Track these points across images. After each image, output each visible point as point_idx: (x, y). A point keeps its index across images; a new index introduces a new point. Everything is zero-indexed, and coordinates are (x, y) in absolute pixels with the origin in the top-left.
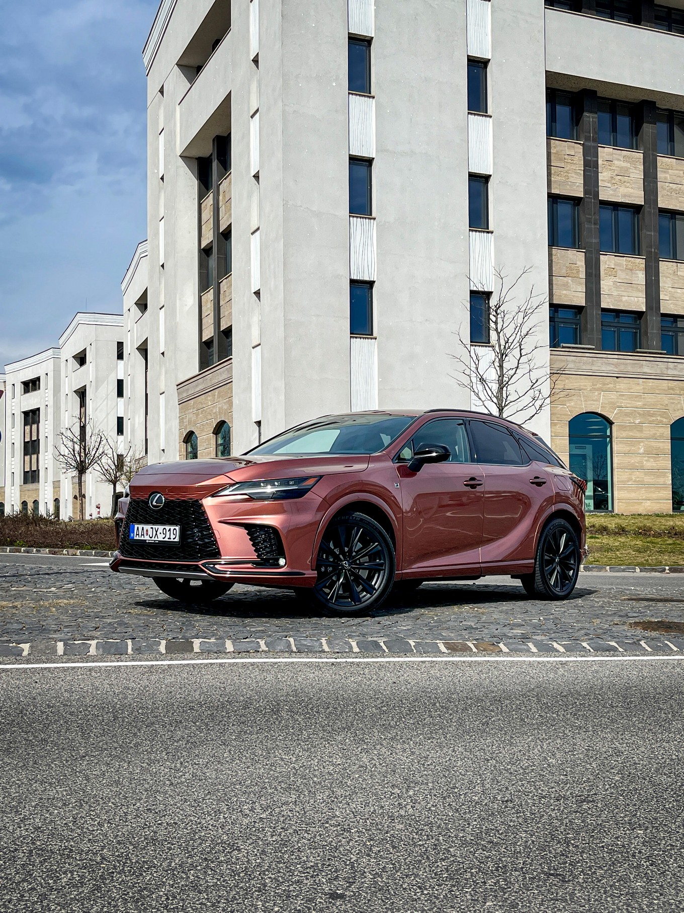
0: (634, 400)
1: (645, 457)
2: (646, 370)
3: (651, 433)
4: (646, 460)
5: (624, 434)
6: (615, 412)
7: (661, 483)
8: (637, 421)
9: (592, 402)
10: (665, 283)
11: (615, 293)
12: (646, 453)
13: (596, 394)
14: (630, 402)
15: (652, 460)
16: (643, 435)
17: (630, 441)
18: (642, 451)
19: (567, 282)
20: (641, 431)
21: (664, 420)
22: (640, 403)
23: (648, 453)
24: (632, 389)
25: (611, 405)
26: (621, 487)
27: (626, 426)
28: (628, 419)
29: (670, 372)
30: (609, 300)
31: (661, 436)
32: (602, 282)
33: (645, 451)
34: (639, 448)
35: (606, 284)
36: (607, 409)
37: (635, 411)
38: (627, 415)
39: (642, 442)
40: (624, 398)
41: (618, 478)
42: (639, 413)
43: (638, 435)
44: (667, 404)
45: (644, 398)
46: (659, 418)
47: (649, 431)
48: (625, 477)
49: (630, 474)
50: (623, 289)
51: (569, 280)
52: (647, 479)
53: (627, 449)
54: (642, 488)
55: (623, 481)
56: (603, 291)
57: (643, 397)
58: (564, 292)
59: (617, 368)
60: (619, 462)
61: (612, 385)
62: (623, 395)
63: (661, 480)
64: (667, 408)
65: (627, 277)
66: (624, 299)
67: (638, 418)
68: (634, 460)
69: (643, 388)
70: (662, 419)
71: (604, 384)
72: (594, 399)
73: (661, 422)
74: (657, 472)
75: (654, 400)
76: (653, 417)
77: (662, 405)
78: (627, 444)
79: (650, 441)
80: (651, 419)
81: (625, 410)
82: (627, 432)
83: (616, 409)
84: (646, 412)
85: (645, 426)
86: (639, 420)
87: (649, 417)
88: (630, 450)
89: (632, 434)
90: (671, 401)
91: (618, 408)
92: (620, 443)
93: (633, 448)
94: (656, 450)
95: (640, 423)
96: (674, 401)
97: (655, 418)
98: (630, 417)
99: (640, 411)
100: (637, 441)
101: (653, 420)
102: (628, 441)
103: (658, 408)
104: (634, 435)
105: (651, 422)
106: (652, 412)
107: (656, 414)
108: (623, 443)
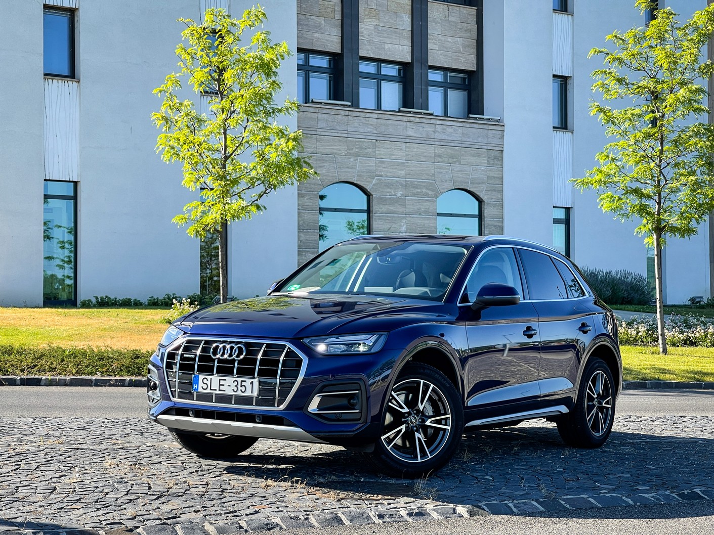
0: (396, 169)
2: (410, 133)
3: (415, 208)
5: (384, 208)
6: (374, 182)
8: (399, 194)
9: (347, 170)
10: (434, 30)
11: (377, 40)
12: (409, 231)
13: (352, 160)
14: (391, 170)
16: (406, 211)
17: (390, 217)
18: (403, 229)
19: (320, 23)
20: (404, 205)
21: (430, 193)
22: (402, 172)
24: (394, 155)
25: (369, 174)
27: (386, 199)
28: (389, 190)
29: (437, 136)
30: (369, 47)
31: (426, 212)
32: (361, 25)
33: (407, 229)
35: (366, 27)
36: (365, 178)
37: (396, 181)
38: (388, 185)
39: (404, 218)
40: (384, 166)
42: (402, 185)
43: (400, 209)
44: (434, 174)
45: (407, 166)
47: (413, 205)
50: (385, 35)
51: (322, 21)
53: (386, 226)
56: (363, 36)
57: (407, 164)
58: (316, 35)
59: (376, 130)
61: (370, 150)
62: (383, 162)
64: (433, 178)
65: (391, 20)
66: (387, 46)
67: (400, 189)
69: (406, 155)
70: (427, 191)
71: (361, 148)
72: (350, 165)
73: (426, 195)
75: (418, 169)
76: (417, 189)
77: (428, 175)
78: (387, 221)
79: (413, 217)
80: (415, 191)
81: (385, 179)
82: (387, 206)
83: (374, 178)
84: (409, 182)
85: (408, 200)
86: (401, 193)
87: (413, 189)
88: (390, 228)
89: (392, 208)
90: (438, 170)
91: (376, 178)
92: (379, 219)
93: (393, 226)
94: (420, 228)
95: (402, 195)
96: (442, 170)
97: (419, 190)
98: (391, 189)
99: (403, 182)
100: (398, 217)
101: (418, 192)
102: (388, 216)
103: (423, 178)
104: (394, 210)
105: (414, 195)
106: (416, 183)
107: (421, 185)
108: (381, 219)
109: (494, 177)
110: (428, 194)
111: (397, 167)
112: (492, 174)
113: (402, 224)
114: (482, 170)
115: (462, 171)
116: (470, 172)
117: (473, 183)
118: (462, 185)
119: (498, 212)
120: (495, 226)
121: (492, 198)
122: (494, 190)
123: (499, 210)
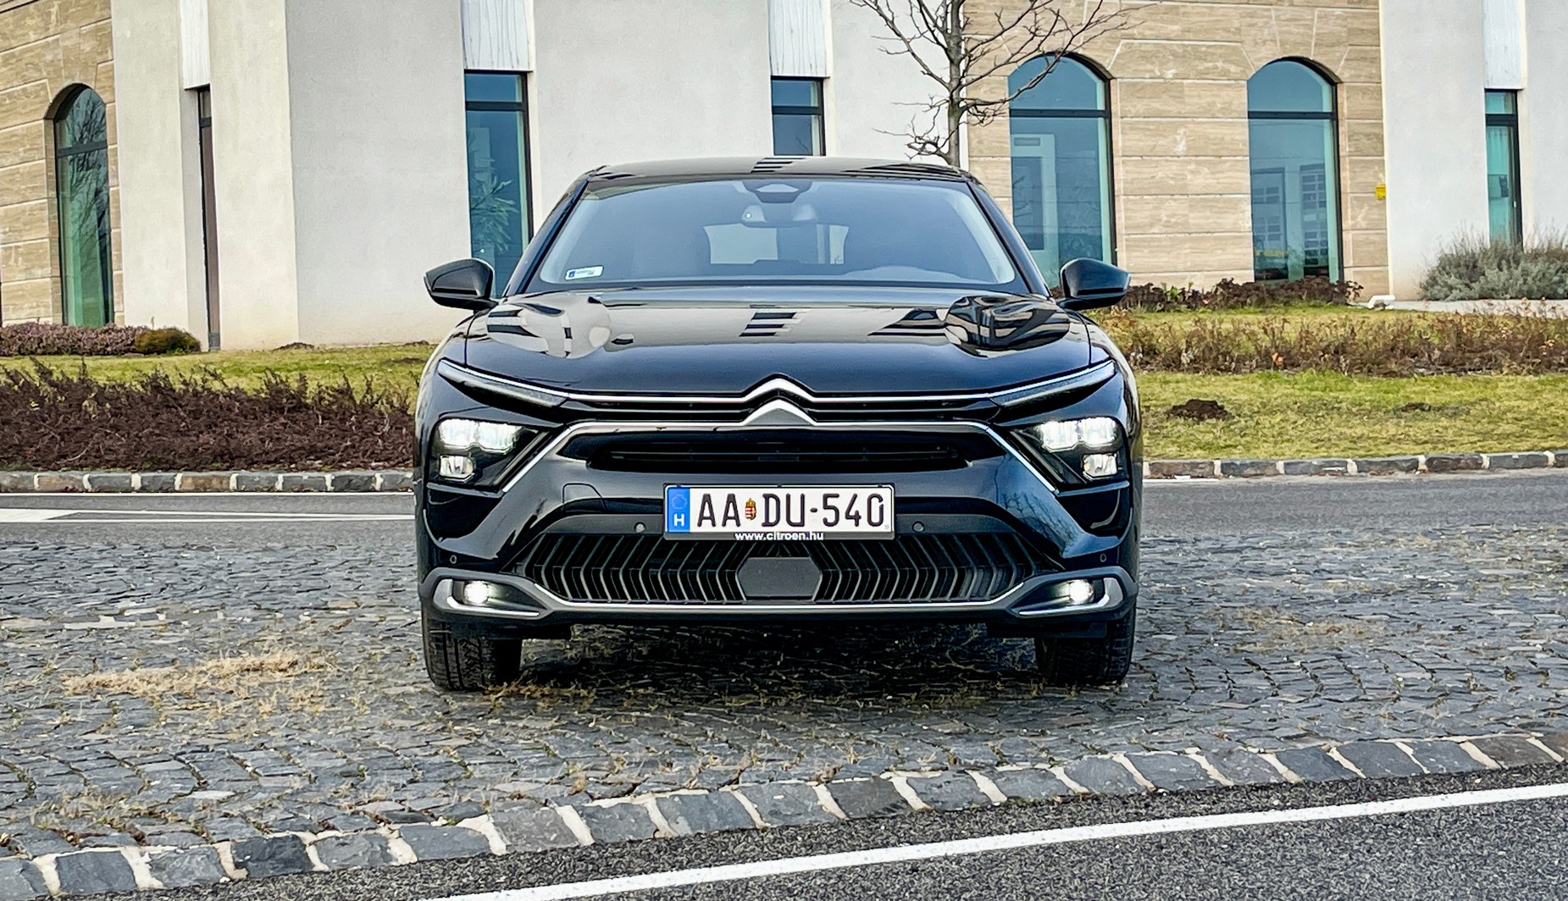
0: (1163, 21)
1: (1189, 163)
3: (1204, 102)
4: (1192, 172)
5: (1141, 106)
6: (1118, 50)
7: (1228, 227)
8: (1169, 74)
12: (1193, 152)
13: (1073, 5)
14: (1152, 24)
15: (1206, 170)
16: (1185, 109)
17: (1153, 123)
18: (1181, 148)
20: (1179, 97)
21: (1233, 69)
22: (1176, 28)
23: (1194, 153)
25: (1108, 34)
26: (1135, 240)
27: (1144, 87)
28: (1149, 67)
31: (1227, 110)
33: (1189, 148)
34: (1175, 141)
36: (1099, 42)
37: (1164, 46)
38: (1146, 57)
39: (1183, 125)
40: (1138, 14)
41: (1127, 218)
42: (1175, 54)
43: (1173, 107)
44: (1239, 29)
45: (1184, 13)
46: (1220, 64)
47: (1199, 96)
48: (1142, 216)
49: (1156, 208)
52: (1196, 219)
53: (1146, 143)
54: (1182, 241)
55: (1138, 227)
57: (1182, 10)
60: (1130, 177)
62: (1136, 7)
63: (1228, 220)
64: (1237, 38)
67: (1171, 64)
68: (1165, 171)
70: (1227, 66)
73: (1225, 73)
74: (1218, 201)
75: (1207, 19)
76: (1205, 60)
77: (1227, 30)
78: (1147, 133)
79: (1199, 123)
80: (1202, 66)
81: (1140, 44)
82: (1146, 101)
83: (1118, 43)
84: (1189, 48)
85: (1189, 86)
86: (1174, 71)
87: (1197, 62)
88: (1155, 146)
89: (1157, 105)
90: (1249, 19)
91: (1123, 41)
92: (1131, 129)
93: (1160, 142)
94: (1214, 144)
95: (1176, 76)
96: (1255, 20)
97: (1210, 65)
98: (1153, 63)
99: (1176, 48)
100: (1170, 123)
101: (1207, 68)
102: (1148, 123)
103: (1218, 38)
104: (1161, 108)
105: (1201, 75)
106: (1204, 49)
107: (1213, 54)
108: (1136, 129)
109: (1362, 30)
110: (1229, 70)
111: (1165, 16)
112: (1356, 24)
113: (1178, 137)
114: (1338, 17)
115: (1296, 20)
116: (1312, 20)
117: (1321, 45)
118: (1298, 50)
119: (1372, 104)
120: (1367, 135)
121: (1359, 76)
122: (1365, 59)
123: (1374, 101)
